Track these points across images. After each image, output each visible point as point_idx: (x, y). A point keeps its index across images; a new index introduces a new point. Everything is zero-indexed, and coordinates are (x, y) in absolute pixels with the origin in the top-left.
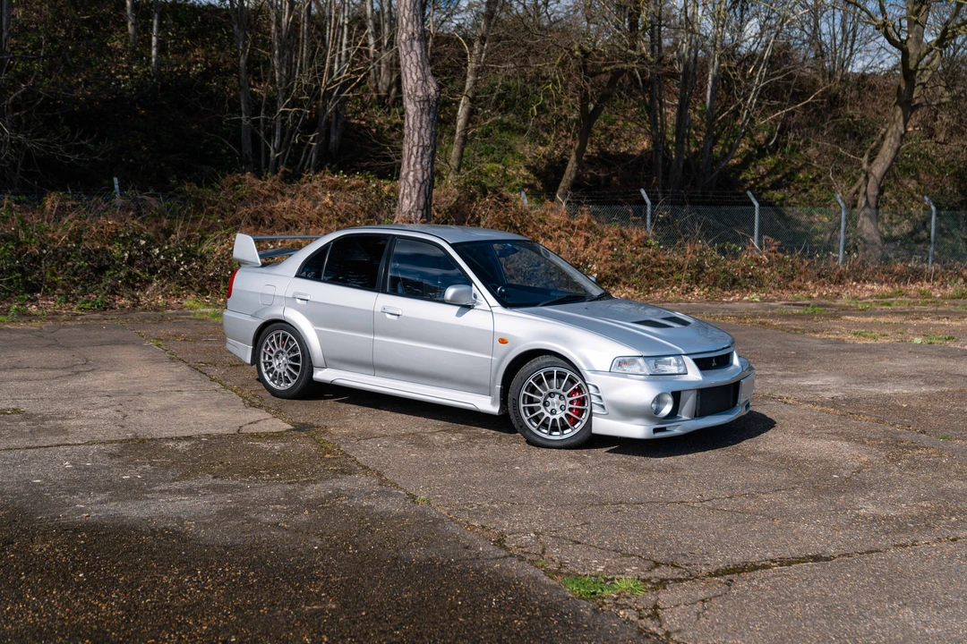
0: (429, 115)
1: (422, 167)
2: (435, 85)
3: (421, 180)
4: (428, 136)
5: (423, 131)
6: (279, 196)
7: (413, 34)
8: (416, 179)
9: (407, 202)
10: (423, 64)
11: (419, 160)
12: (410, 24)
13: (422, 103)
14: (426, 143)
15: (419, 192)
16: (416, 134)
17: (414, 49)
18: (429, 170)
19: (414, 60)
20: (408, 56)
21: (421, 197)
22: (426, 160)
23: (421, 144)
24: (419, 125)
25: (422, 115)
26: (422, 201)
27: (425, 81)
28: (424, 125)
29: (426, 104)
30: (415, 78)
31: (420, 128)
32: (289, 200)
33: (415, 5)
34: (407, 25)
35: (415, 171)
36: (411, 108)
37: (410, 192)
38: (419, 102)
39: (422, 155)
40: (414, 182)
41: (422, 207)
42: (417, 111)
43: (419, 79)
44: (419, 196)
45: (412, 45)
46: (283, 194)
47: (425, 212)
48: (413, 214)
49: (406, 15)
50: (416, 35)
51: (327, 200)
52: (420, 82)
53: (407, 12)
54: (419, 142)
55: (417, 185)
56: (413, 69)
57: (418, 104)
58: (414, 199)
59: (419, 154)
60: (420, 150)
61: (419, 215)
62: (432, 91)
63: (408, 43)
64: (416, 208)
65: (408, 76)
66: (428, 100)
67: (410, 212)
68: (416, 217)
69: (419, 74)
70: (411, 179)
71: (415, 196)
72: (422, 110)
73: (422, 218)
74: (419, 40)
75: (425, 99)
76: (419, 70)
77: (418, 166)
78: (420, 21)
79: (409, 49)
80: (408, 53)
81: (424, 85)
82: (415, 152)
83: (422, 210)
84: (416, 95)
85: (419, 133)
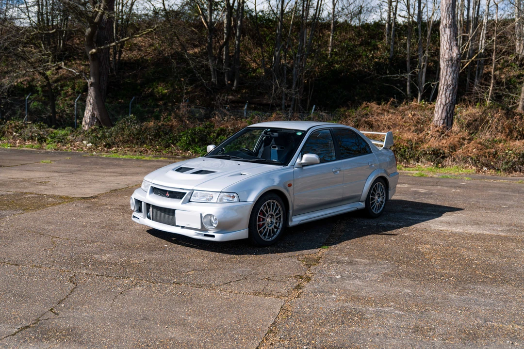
0: (452, 68)
1: (446, 96)
2: (457, 51)
3: (444, 103)
4: (450, 79)
5: (447, 77)
6: (385, 114)
7: (446, 25)
8: (441, 103)
9: (436, 115)
10: (450, 41)
11: (444, 92)
12: (445, 20)
13: (447, 62)
14: (449, 83)
15: (443, 110)
16: (444, 79)
17: (446, 32)
18: (450, 98)
19: (446, 39)
20: (443, 37)
21: (444, 113)
22: (448, 93)
23: (446, 84)
24: (445, 73)
25: (447, 68)
26: (444, 115)
27: (451, 49)
28: (448, 73)
29: (450, 62)
30: (445, 48)
31: (446, 75)
32: (390, 115)
33: (448, 9)
34: (443, 20)
35: (441, 98)
36: (442, 65)
37: (438, 110)
38: (446, 61)
39: (446, 90)
40: (440, 104)
41: (444, 118)
42: (445, 66)
43: (447, 49)
44: (442, 112)
45: (445, 31)
46: (388, 112)
47: (445, 121)
48: (438, 122)
49: (443, 15)
50: (448, 25)
51: (410, 115)
52: (448, 50)
53: (443, 13)
54: (445, 83)
55: (442, 106)
56: (445, 44)
57: (445, 62)
58: (440, 114)
59: (444, 89)
60: (445, 87)
61: (442, 122)
62: (455, 55)
63: (443, 30)
64: (440, 118)
65: (442, 47)
66: (451, 60)
67: (437, 121)
68: (440, 123)
69: (448, 46)
70: (439, 103)
71: (440, 112)
72: (448, 66)
73: (443, 124)
74: (450, 27)
75: (449, 59)
76: (448, 44)
77: (443, 96)
78: (451, 17)
79: (443, 33)
80: (443, 35)
81: (450, 52)
82: (442, 88)
83: (444, 120)
84: (444, 58)
85: (445, 78)
